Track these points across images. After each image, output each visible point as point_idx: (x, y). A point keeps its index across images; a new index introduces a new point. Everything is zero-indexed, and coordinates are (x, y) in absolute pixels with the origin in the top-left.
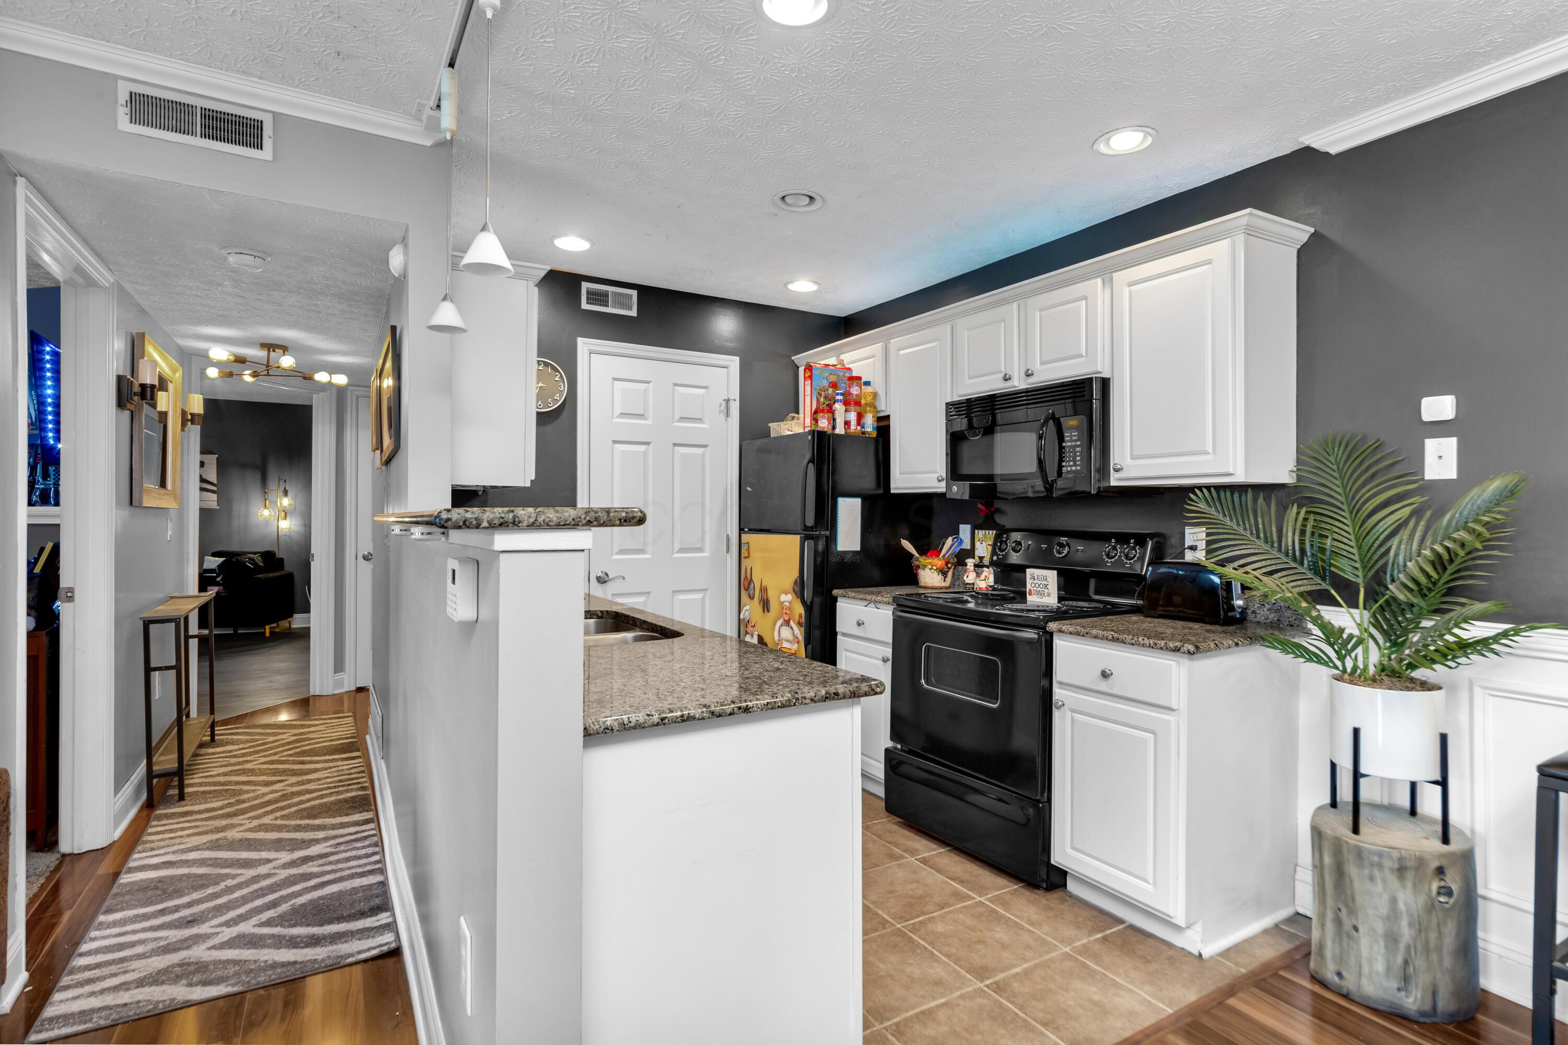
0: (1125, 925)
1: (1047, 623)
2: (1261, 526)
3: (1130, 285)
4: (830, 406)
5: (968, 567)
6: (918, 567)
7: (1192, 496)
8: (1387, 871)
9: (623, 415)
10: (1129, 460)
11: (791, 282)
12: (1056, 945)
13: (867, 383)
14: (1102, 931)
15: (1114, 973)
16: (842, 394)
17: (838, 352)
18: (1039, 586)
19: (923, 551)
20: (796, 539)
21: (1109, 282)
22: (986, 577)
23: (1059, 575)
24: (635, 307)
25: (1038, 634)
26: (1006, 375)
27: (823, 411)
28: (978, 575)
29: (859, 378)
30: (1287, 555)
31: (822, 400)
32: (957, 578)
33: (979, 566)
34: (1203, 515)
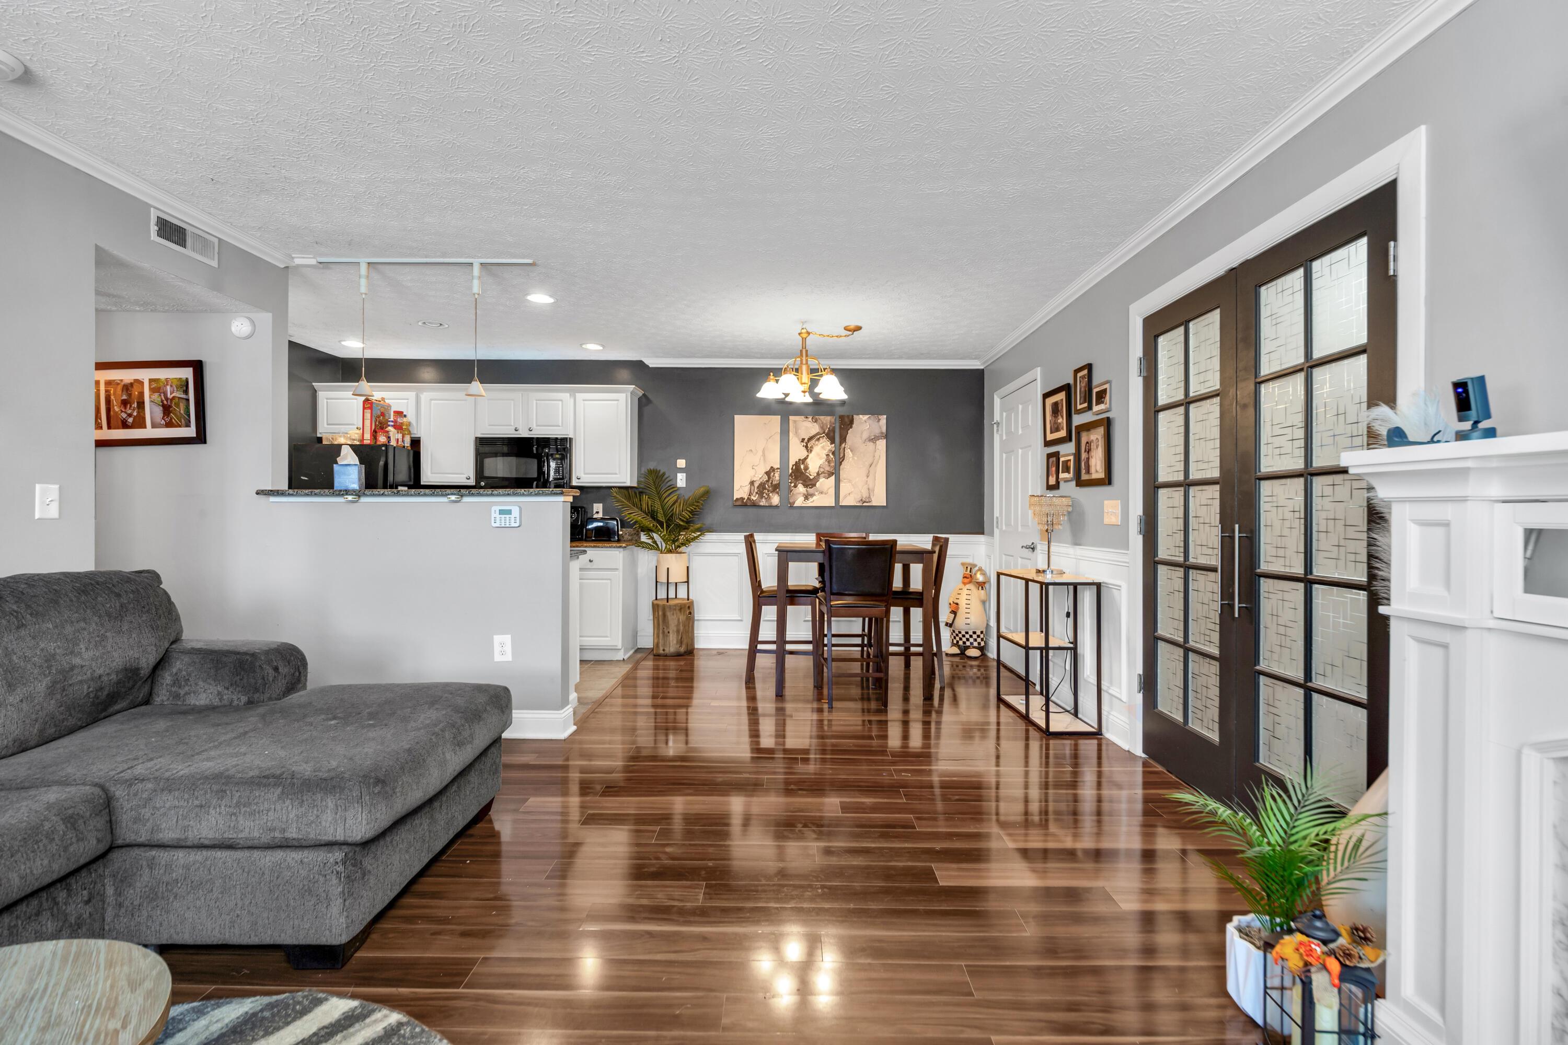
3: (584, 400)
10: (580, 474)
11: (346, 341)
13: (403, 416)
21: (573, 398)
26: (517, 429)
27: (381, 431)
29: (400, 413)
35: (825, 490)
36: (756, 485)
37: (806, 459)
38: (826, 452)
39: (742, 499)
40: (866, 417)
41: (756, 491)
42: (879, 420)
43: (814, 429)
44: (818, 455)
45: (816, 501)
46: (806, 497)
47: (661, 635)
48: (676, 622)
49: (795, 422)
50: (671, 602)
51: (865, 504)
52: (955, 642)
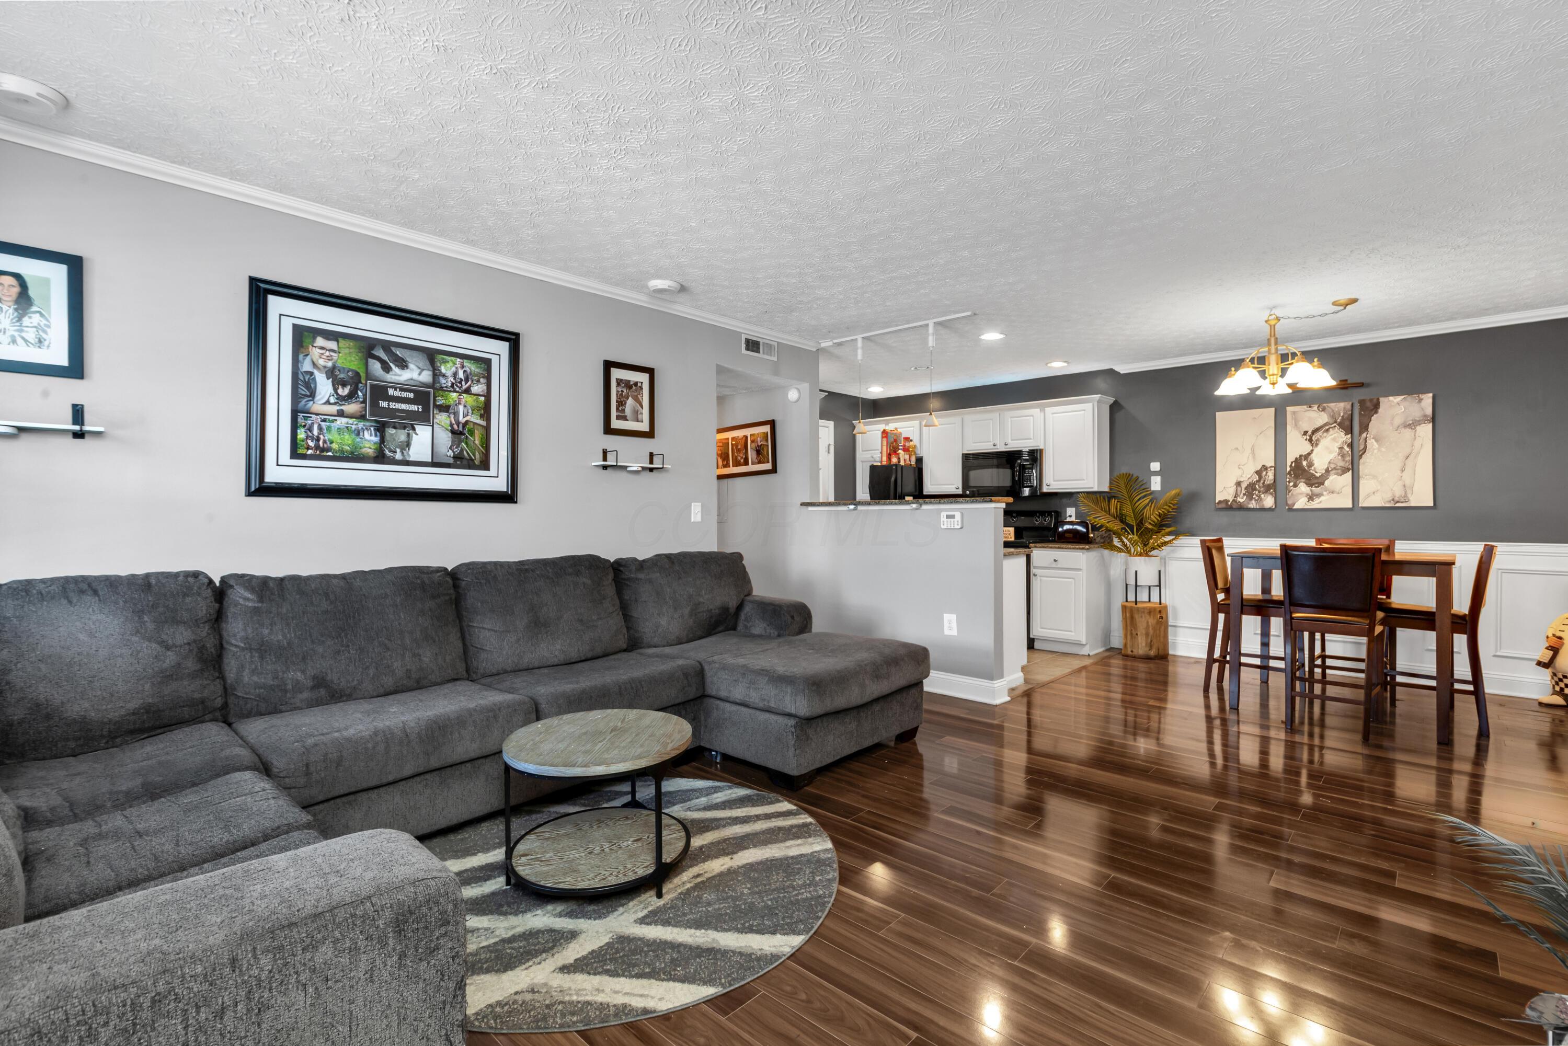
3: (1053, 414)
4: (896, 451)
10: (1049, 482)
17: (887, 422)
21: (1043, 410)
23: (1014, 529)
26: (994, 443)
27: (893, 454)
31: (891, 448)
35: (1337, 489)
36: (1244, 485)
37: (1309, 454)
38: (1339, 444)
39: (1226, 501)
40: (1399, 398)
41: (1243, 492)
42: (1420, 400)
43: (1322, 418)
44: (1327, 448)
45: (1325, 502)
46: (1311, 498)
47: (1129, 637)
48: (1145, 625)
49: (1294, 413)
50: (1139, 605)
51: (1398, 505)
52: (1557, 689)
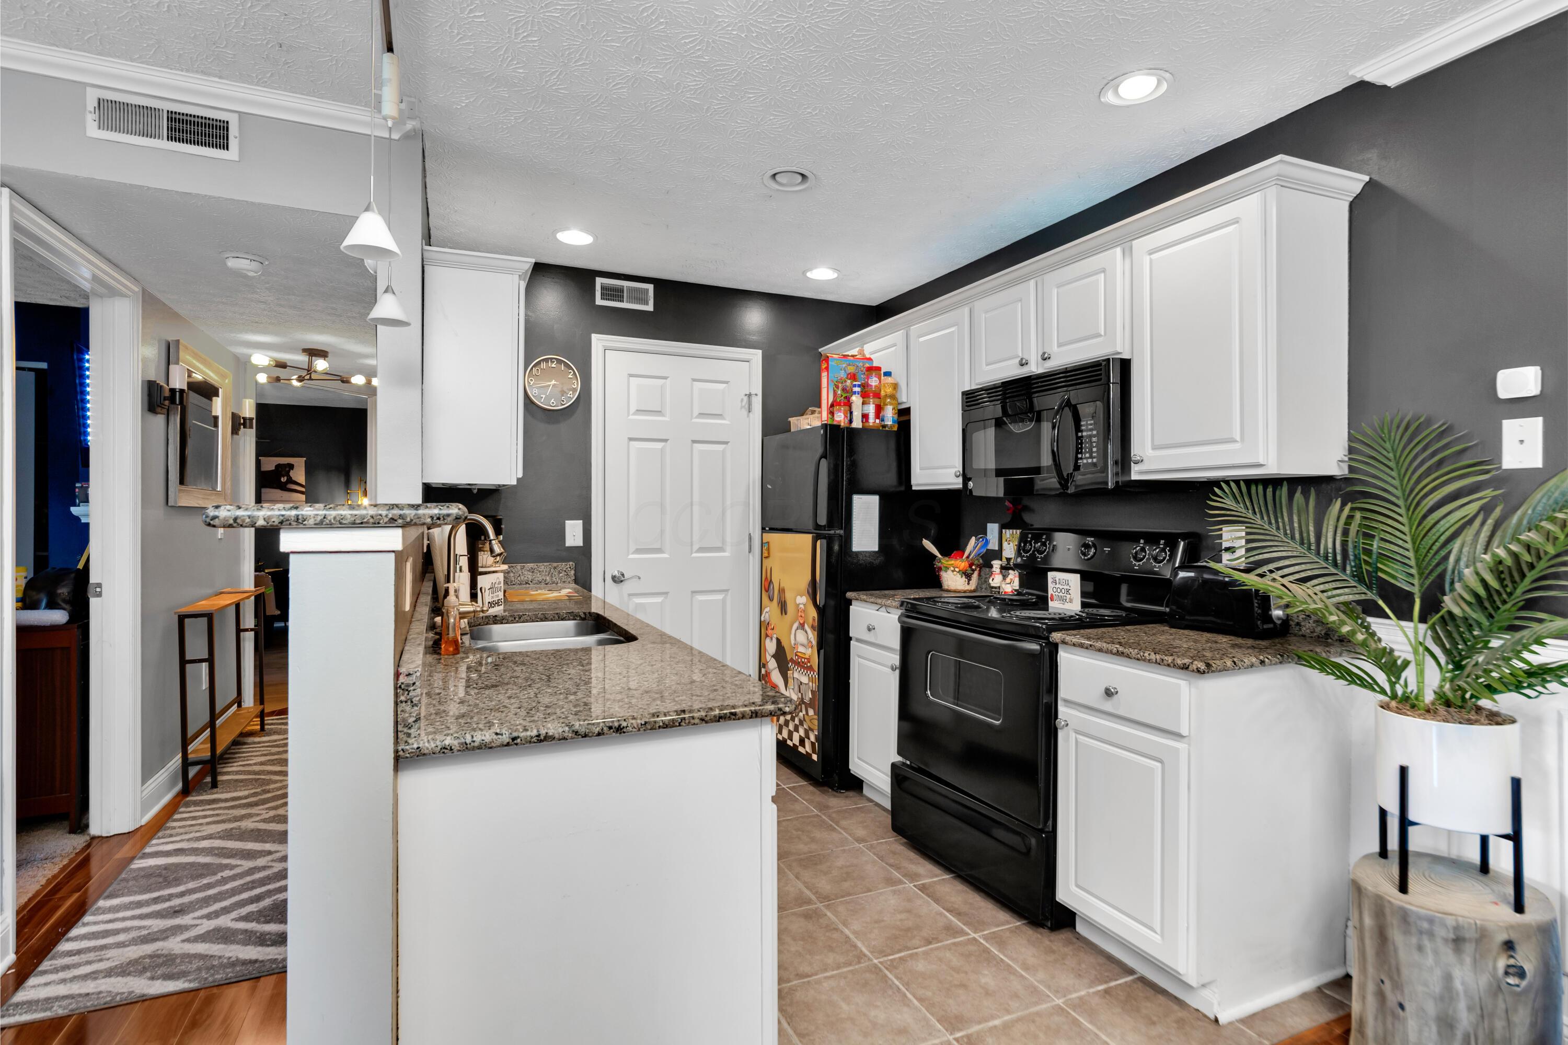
0: (1135, 976)
1: (1050, 633)
2: (1296, 525)
3: (1151, 253)
4: (848, 398)
5: (994, 569)
6: (940, 569)
7: (1216, 490)
8: (1439, 942)
9: (639, 411)
10: (1151, 451)
11: (810, 270)
12: (1049, 996)
13: (888, 374)
14: (1106, 982)
15: (1109, 1035)
16: (859, 386)
17: (863, 341)
18: (1061, 591)
19: (946, 553)
20: (808, 538)
21: (1128, 252)
22: (1011, 579)
23: (1082, 579)
24: (651, 302)
25: (1041, 645)
26: (1022, 359)
27: (839, 404)
28: (1005, 577)
29: (879, 369)
30: (1326, 558)
31: (839, 392)
32: (983, 580)
33: (1005, 569)
34: (1228, 513)
